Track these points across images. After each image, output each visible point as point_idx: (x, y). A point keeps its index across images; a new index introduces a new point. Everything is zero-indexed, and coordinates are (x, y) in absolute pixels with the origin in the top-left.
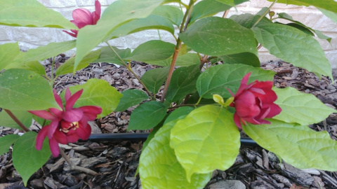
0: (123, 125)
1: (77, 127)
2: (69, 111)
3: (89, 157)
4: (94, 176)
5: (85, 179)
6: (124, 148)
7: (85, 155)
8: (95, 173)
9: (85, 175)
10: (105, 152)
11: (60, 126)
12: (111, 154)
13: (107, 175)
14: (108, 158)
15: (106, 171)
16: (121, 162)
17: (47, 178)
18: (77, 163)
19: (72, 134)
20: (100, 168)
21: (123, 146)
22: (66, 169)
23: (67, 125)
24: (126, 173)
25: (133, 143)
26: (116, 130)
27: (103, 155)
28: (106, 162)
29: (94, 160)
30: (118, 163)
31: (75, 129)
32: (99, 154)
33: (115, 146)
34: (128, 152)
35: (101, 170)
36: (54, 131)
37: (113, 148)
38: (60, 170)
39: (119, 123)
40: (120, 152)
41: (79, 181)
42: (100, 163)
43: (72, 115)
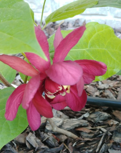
0: (104, 89)
1: (68, 92)
2: (59, 63)
3: (70, 117)
4: (75, 140)
5: (66, 142)
6: (106, 114)
7: (67, 114)
8: (75, 136)
9: (66, 137)
10: (86, 115)
11: (42, 88)
12: (92, 119)
13: (89, 141)
14: (89, 121)
15: (87, 137)
16: (105, 130)
17: (30, 134)
18: (59, 124)
19: (59, 102)
20: (81, 131)
21: (105, 111)
22: (48, 128)
23: (53, 88)
24: (110, 145)
25: (115, 110)
26: (97, 93)
27: (84, 118)
28: (87, 126)
29: (75, 122)
30: (100, 130)
31: (64, 94)
32: (80, 116)
33: (97, 110)
34: (109, 118)
35: (82, 134)
36: (31, 97)
37: (94, 112)
38: (43, 128)
39: (99, 87)
40: (102, 118)
41: (60, 143)
42: (81, 126)
43: (64, 71)
